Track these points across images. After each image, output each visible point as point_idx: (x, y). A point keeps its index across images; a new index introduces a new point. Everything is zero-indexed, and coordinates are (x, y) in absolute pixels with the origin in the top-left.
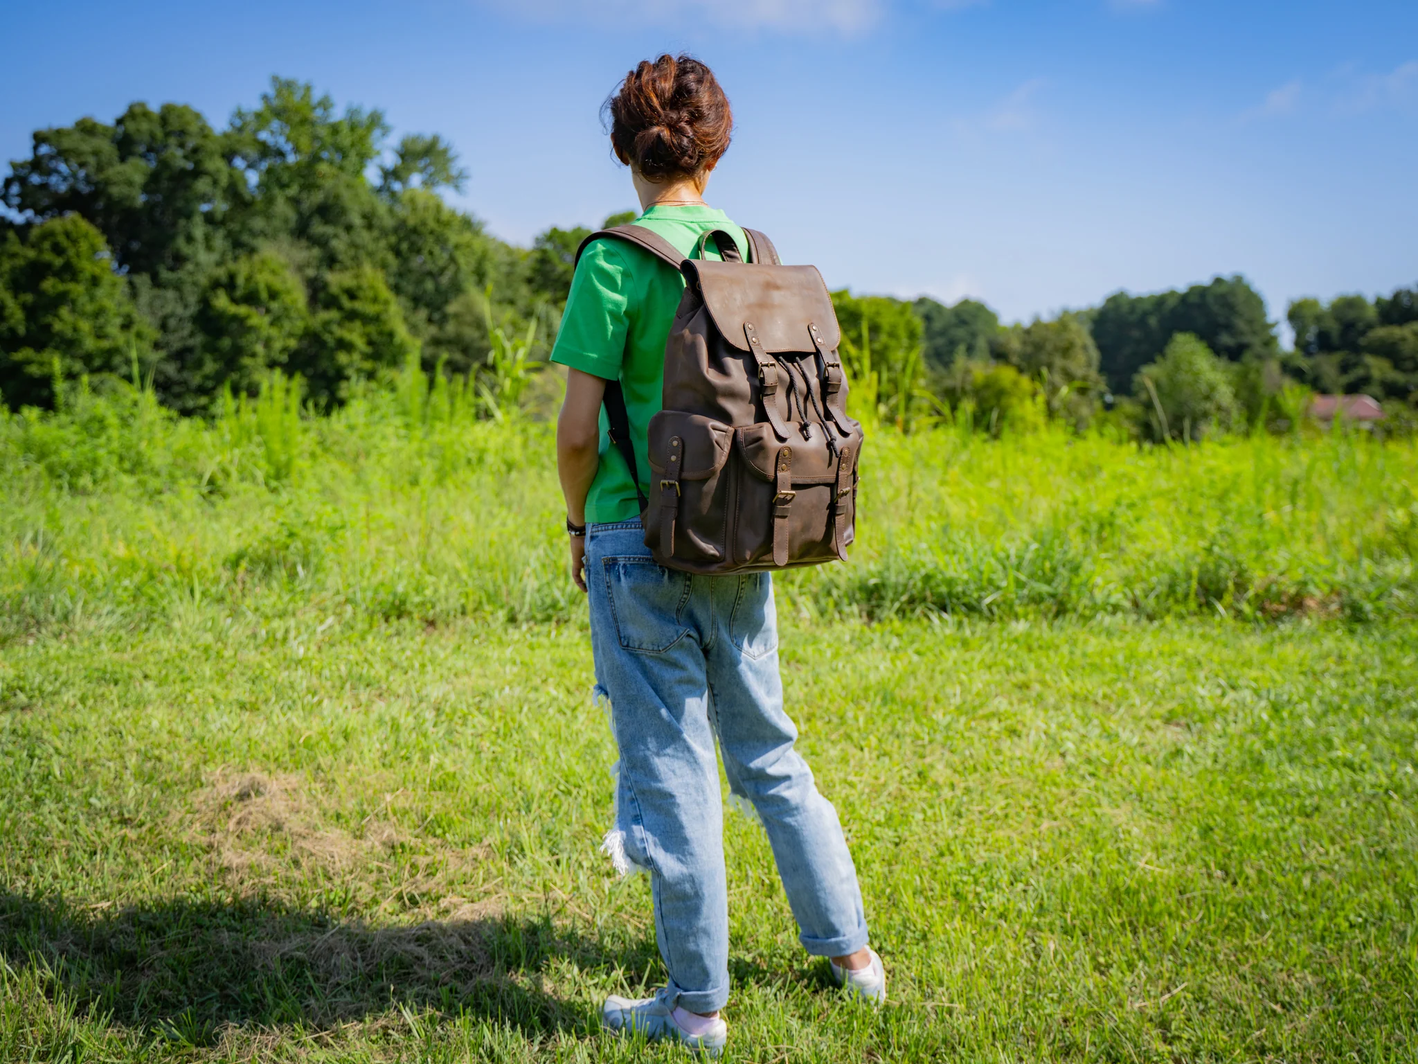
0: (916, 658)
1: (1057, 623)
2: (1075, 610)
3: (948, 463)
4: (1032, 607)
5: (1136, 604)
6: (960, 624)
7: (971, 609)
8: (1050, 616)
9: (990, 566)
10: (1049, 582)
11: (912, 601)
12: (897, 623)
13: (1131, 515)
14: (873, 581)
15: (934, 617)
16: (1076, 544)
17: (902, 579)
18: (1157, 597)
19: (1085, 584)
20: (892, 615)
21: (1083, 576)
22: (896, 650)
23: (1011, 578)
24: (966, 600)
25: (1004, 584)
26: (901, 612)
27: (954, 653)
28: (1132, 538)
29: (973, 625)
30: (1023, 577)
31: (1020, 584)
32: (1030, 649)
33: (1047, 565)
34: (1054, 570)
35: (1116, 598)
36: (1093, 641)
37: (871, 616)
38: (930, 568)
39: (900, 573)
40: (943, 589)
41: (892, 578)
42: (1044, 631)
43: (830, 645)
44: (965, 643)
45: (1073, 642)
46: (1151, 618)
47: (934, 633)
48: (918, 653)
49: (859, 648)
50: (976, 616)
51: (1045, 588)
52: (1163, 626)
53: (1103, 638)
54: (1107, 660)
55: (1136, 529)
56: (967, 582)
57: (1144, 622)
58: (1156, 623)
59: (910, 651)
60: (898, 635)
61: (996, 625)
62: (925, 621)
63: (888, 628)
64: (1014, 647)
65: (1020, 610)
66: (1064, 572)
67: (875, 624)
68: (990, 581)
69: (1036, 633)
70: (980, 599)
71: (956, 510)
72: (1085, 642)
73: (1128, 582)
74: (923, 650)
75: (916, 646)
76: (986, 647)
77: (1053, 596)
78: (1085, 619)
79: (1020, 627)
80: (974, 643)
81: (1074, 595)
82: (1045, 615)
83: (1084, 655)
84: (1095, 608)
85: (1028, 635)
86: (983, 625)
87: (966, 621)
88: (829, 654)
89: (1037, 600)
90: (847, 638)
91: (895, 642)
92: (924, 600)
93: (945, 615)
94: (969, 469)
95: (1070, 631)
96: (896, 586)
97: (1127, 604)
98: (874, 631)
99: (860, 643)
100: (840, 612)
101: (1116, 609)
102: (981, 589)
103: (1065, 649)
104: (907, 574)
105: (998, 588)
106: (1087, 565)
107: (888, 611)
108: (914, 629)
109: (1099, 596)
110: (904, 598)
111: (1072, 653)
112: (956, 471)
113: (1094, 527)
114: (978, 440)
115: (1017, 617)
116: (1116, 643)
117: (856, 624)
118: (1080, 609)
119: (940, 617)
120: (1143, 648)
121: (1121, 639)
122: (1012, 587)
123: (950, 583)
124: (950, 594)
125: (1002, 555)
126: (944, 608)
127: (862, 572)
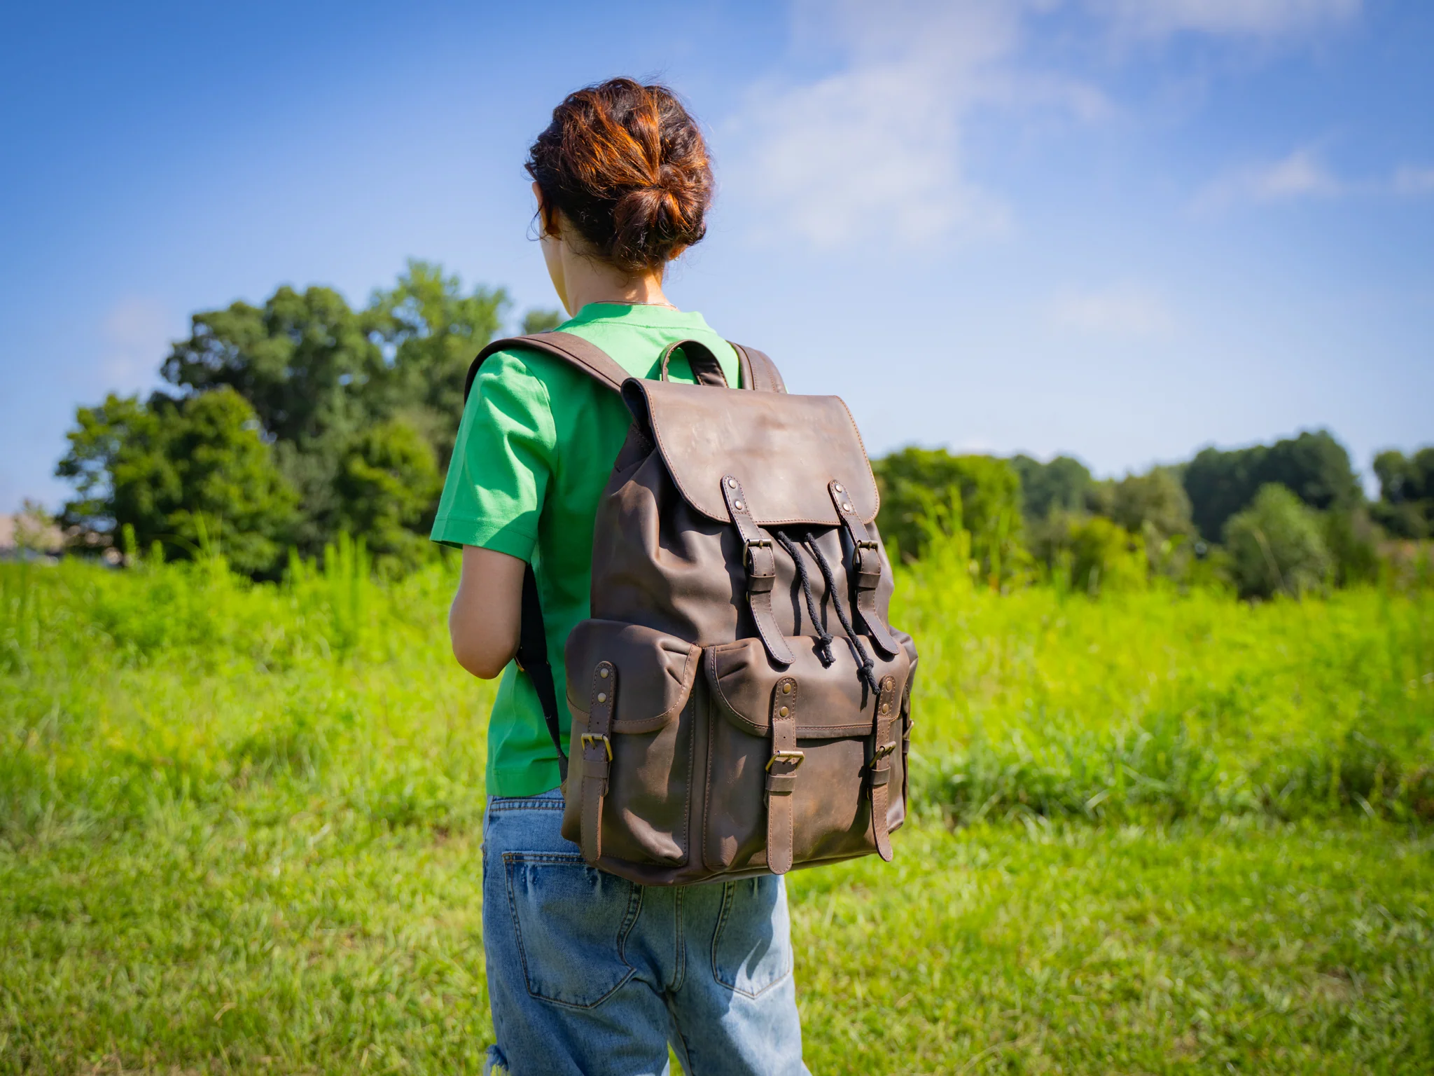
0: (1007, 878)
1: (1177, 827)
2: (1195, 811)
3: (1045, 628)
4: (1145, 809)
5: (1266, 802)
6: (1060, 831)
7: (1073, 811)
8: (1167, 818)
9: (1094, 761)
10: (1163, 778)
11: (1003, 801)
12: (985, 830)
13: (1255, 692)
14: (958, 779)
15: (1030, 822)
16: (1194, 728)
17: (993, 776)
18: (1293, 793)
19: (1206, 780)
20: (980, 819)
21: (1204, 769)
22: (985, 866)
23: (1120, 777)
24: (1065, 800)
25: (1111, 782)
26: (992, 817)
27: (1054, 871)
28: (1257, 720)
29: (1075, 831)
30: (1133, 773)
31: (1130, 782)
32: (1145, 865)
33: (1161, 757)
34: (1169, 763)
35: (1244, 796)
36: (1220, 853)
37: (956, 819)
38: (1024, 762)
39: (989, 768)
40: (1039, 788)
41: (981, 774)
42: (1160, 840)
43: (906, 861)
44: (1067, 858)
45: (1195, 855)
46: (1286, 819)
47: (1029, 842)
48: (1011, 870)
49: (942, 865)
50: (1078, 821)
51: (1159, 786)
52: (1301, 832)
53: (1231, 849)
54: (1239, 880)
55: (1260, 710)
56: (1067, 780)
57: (1277, 824)
58: (1292, 828)
59: (1001, 869)
60: (987, 846)
61: (1103, 831)
62: (1019, 828)
63: (974, 834)
64: (1125, 862)
65: (1131, 812)
66: (1180, 764)
67: (960, 831)
68: (1096, 779)
69: (1150, 841)
70: (1084, 801)
71: (1052, 685)
72: (1211, 855)
73: (1255, 775)
74: (1016, 866)
75: (1008, 861)
76: (1092, 862)
77: (1169, 795)
78: (1209, 823)
79: (1132, 834)
80: (1078, 857)
81: (1194, 791)
82: (1160, 817)
83: (1211, 872)
84: (1218, 808)
85: (1141, 844)
86: (1086, 832)
87: (1067, 827)
88: (903, 873)
89: (1149, 799)
90: (926, 848)
91: (983, 856)
92: (1017, 801)
93: (1043, 821)
94: (1067, 632)
95: (1190, 839)
96: (985, 782)
97: (1256, 804)
98: (957, 840)
99: (943, 857)
100: (920, 815)
101: (1242, 810)
102: (1084, 787)
103: (1187, 864)
104: (997, 768)
105: (1105, 787)
106: (1208, 755)
107: (977, 815)
108: (1007, 837)
109: (1223, 792)
110: (994, 799)
111: (1195, 870)
112: (1052, 637)
113: (1212, 708)
114: (1077, 603)
115: (1127, 821)
116: (1249, 856)
117: (937, 829)
118: (1203, 811)
119: (1038, 824)
120: (1280, 862)
121: (1252, 849)
122: (1121, 786)
123: (1048, 781)
124: (1048, 795)
125: (1108, 746)
126: (1040, 811)
127: (946, 768)
